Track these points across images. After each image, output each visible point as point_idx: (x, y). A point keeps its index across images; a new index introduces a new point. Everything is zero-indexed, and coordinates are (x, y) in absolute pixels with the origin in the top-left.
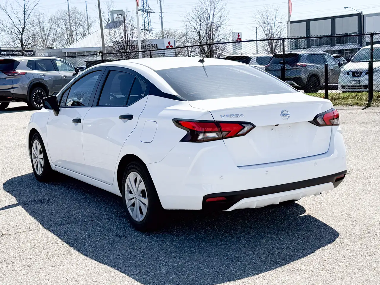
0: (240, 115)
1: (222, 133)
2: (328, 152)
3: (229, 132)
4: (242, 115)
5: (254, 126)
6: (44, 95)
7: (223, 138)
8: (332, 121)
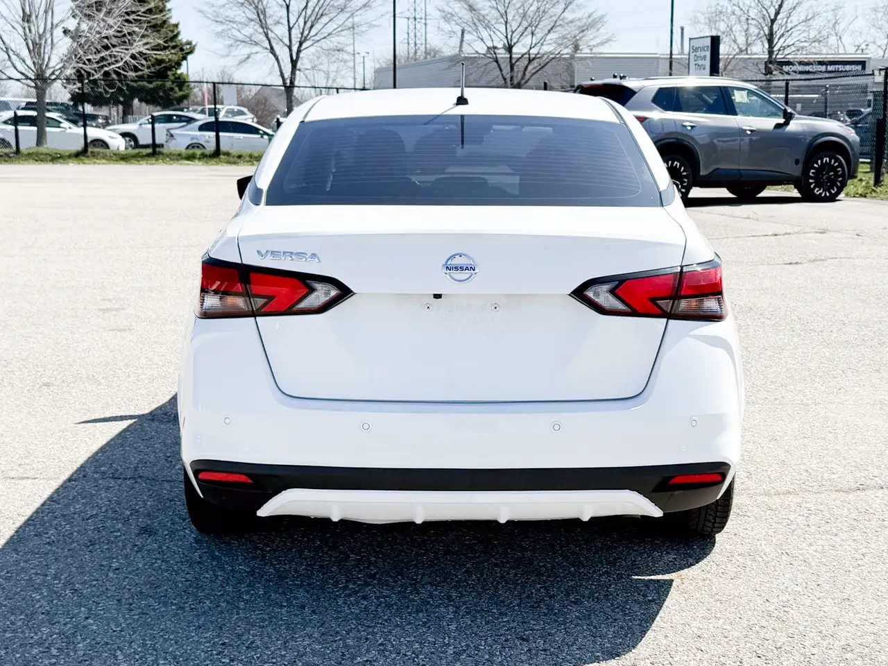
0: (309, 254)
1: (252, 300)
2: (642, 395)
3: (270, 298)
4: (314, 256)
5: (344, 292)
6: (685, 174)
7: (254, 314)
8: (665, 304)
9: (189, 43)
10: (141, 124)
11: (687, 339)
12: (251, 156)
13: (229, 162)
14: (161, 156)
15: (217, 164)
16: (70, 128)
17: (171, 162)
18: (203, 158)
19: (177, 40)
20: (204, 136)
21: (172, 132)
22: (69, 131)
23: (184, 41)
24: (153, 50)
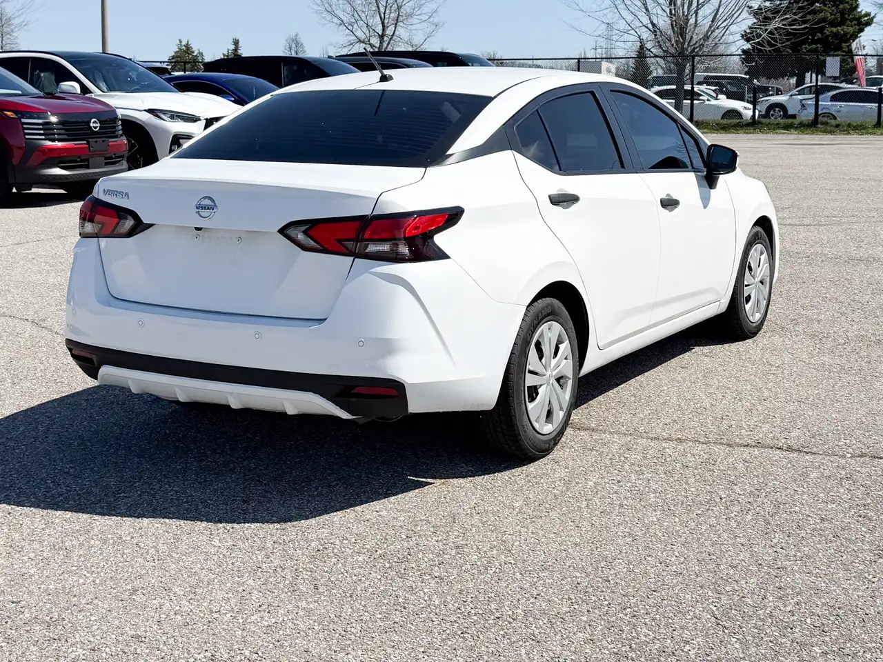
3: (103, 224)
7: (98, 236)
8: (350, 245)
9: (867, 14)
10: (791, 96)
11: (367, 274)
12: (849, 125)
13: (825, 132)
14: (760, 126)
15: (813, 133)
16: (708, 100)
17: (768, 131)
18: (800, 127)
19: (855, 12)
20: (836, 106)
21: (804, 102)
22: (707, 102)
23: (863, 13)
24: (790, 25)
